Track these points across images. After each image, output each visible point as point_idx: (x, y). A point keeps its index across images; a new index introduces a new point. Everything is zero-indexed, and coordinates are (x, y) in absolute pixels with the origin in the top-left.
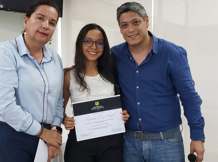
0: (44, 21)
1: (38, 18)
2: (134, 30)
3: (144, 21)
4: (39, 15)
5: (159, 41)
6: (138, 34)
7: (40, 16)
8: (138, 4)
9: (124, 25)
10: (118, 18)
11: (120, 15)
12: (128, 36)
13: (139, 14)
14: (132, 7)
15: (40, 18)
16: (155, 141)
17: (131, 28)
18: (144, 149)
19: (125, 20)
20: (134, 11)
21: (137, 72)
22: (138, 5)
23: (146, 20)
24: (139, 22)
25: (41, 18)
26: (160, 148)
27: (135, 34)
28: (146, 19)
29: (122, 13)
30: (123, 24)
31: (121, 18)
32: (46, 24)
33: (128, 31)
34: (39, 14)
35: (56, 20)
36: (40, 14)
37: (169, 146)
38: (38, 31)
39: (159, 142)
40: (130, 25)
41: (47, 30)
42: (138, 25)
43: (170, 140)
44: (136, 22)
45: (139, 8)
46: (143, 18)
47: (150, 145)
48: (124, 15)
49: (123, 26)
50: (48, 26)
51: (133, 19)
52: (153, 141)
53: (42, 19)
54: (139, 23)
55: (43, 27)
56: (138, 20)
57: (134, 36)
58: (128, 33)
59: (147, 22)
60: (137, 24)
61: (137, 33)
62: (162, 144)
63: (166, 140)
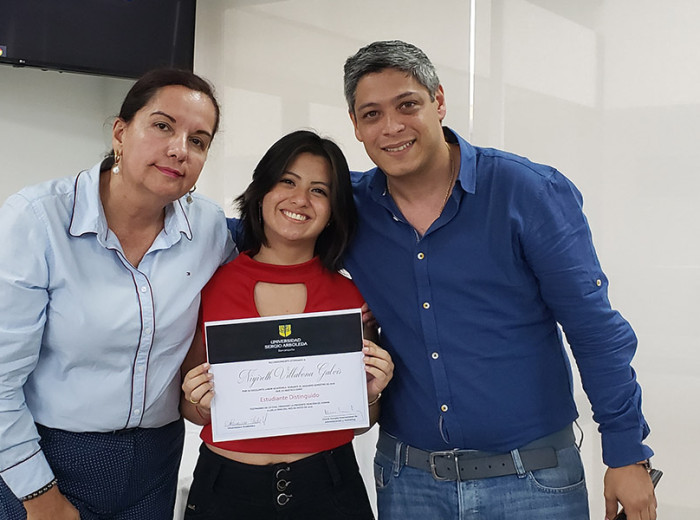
0: (174, 134)
1: (154, 125)
2: (402, 126)
3: (433, 101)
4: (159, 116)
5: (478, 155)
6: (414, 141)
7: (162, 119)
8: (410, 46)
9: (370, 113)
10: (351, 91)
11: (357, 81)
12: (383, 146)
13: (416, 77)
14: (394, 57)
15: (162, 126)
16: (499, 480)
17: (392, 123)
18: (462, 509)
19: (373, 98)
20: (401, 70)
21: (420, 256)
22: (412, 52)
23: (438, 98)
24: (416, 103)
25: (166, 125)
26: (512, 501)
27: (405, 140)
28: (437, 94)
29: (361, 74)
30: (368, 109)
31: (358, 92)
32: (179, 143)
33: (384, 132)
34: (159, 113)
35: (211, 133)
36: (163, 114)
37: (543, 495)
38: (153, 164)
39: (511, 484)
40: (390, 111)
41: (182, 161)
42: (414, 113)
43: (544, 476)
44: (408, 104)
45: (415, 59)
46: (430, 92)
47: (484, 493)
48: (369, 80)
49: (365, 116)
50: (184, 150)
51: (397, 94)
52: (491, 480)
53: (166, 129)
54: (416, 107)
55: (170, 152)
56: (413, 97)
57: (401, 148)
58: (383, 137)
59: (441, 104)
60: (409, 109)
61: (412, 138)
62: (520, 489)
63: (531, 476)
